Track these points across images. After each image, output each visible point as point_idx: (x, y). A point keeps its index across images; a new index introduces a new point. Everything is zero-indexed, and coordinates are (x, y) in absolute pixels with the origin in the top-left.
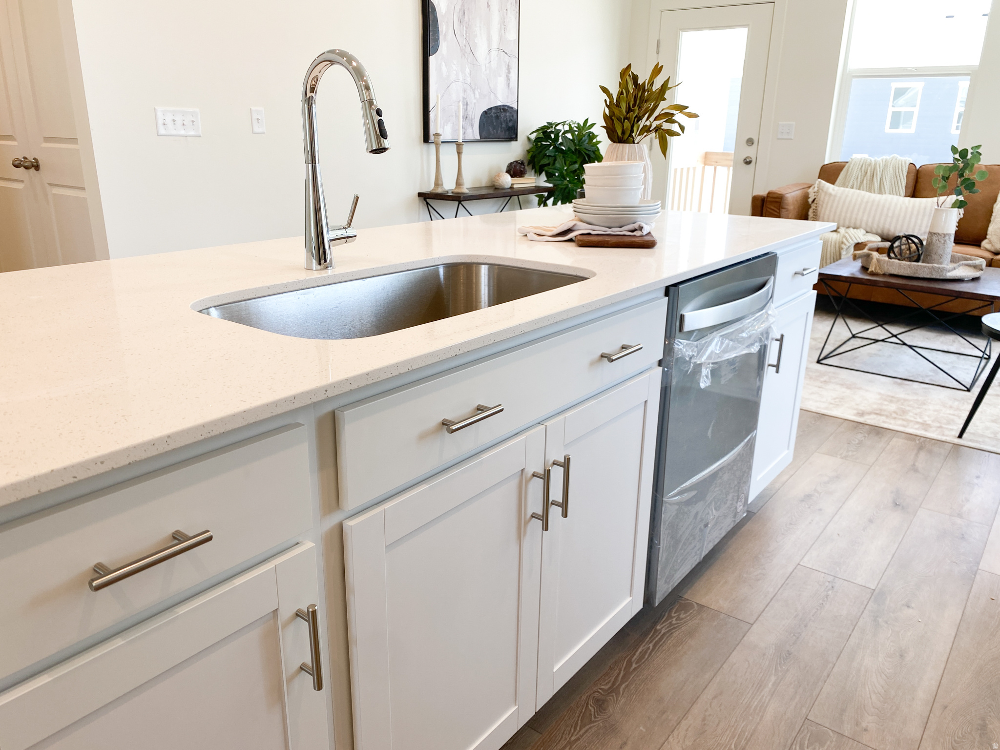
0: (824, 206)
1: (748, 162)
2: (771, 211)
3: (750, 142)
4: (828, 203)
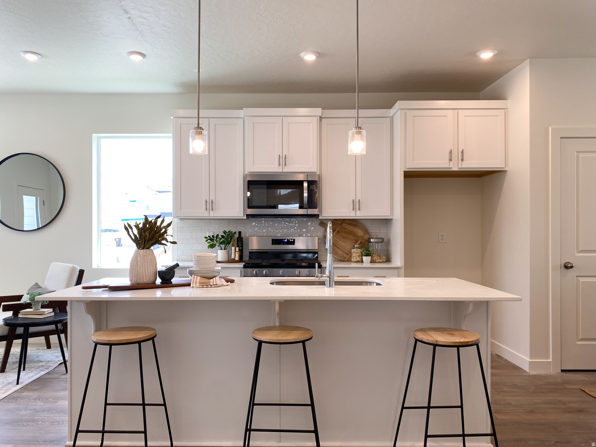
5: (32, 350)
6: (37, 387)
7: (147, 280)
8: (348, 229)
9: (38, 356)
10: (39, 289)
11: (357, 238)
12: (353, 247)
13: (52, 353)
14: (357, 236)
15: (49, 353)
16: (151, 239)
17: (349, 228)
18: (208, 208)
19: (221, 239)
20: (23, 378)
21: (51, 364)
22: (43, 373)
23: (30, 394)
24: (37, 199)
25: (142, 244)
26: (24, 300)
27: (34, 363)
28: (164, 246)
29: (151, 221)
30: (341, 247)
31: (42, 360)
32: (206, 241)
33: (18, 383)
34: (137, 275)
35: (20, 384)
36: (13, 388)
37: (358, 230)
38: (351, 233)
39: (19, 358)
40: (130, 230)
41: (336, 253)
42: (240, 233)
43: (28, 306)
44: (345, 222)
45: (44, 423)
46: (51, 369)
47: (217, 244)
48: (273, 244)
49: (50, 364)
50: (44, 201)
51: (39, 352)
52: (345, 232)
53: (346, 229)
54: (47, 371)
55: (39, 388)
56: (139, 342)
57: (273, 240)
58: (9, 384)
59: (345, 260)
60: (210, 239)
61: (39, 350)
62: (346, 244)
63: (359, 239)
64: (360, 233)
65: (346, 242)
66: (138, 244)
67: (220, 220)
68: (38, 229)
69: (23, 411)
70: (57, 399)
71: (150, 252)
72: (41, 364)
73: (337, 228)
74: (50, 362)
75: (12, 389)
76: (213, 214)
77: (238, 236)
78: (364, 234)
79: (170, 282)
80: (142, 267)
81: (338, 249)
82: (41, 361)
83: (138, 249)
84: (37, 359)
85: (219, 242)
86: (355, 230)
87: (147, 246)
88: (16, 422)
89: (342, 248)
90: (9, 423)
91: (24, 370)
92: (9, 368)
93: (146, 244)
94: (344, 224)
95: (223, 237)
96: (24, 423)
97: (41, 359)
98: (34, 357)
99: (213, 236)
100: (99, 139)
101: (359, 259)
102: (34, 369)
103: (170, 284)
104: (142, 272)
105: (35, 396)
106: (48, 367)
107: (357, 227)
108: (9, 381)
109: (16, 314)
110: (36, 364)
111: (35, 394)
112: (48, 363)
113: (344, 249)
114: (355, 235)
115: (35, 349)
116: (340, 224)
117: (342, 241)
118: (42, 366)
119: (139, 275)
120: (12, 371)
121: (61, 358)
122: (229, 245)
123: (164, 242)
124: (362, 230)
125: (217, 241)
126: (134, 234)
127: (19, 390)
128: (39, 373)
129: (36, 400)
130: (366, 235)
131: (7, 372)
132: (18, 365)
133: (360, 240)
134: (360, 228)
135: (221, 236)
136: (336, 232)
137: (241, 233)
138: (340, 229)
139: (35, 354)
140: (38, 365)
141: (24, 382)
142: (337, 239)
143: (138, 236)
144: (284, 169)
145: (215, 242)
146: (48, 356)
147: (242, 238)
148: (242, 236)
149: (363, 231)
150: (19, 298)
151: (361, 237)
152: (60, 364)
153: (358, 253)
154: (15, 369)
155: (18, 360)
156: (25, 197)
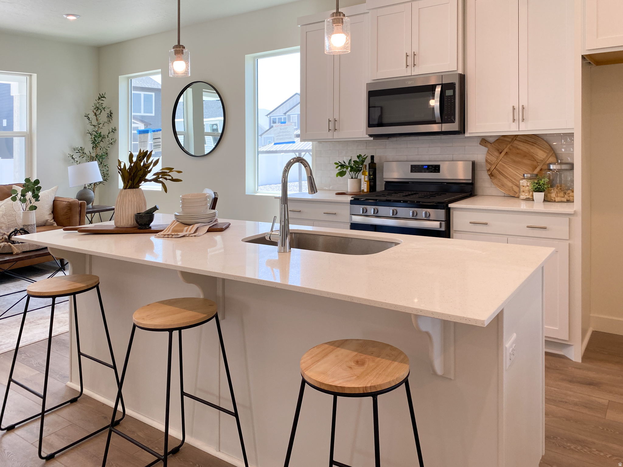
8: (521, 150)
11: (535, 163)
12: (523, 177)
14: (535, 160)
17: (524, 147)
30: (510, 176)
32: (336, 168)
37: (538, 150)
38: (526, 155)
41: (503, 185)
42: (372, 157)
44: (517, 139)
47: (348, 172)
48: (412, 171)
52: (518, 153)
53: (518, 149)
57: (412, 166)
59: (516, 196)
60: (341, 166)
62: (519, 172)
63: (539, 164)
64: (541, 154)
65: (518, 169)
73: (506, 148)
76: (337, 136)
77: (370, 162)
78: (547, 156)
81: (506, 179)
86: (532, 151)
89: (511, 178)
94: (516, 142)
100: (255, 59)
101: (529, 195)
107: (535, 145)
113: (515, 179)
114: (532, 158)
116: (510, 142)
117: (512, 167)
122: (360, 172)
124: (544, 150)
130: (550, 157)
133: (541, 166)
134: (541, 148)
135: (354, 161)
136: (503, 153)
137: (374, 158)
138: (510, 149)
142: (503, 164)
144: (414, 71)
145: (345, 168)
147: (375, 164)
148: (376, 161)
149: (545, 152)
151: (542, 161)
153: (528, 186)
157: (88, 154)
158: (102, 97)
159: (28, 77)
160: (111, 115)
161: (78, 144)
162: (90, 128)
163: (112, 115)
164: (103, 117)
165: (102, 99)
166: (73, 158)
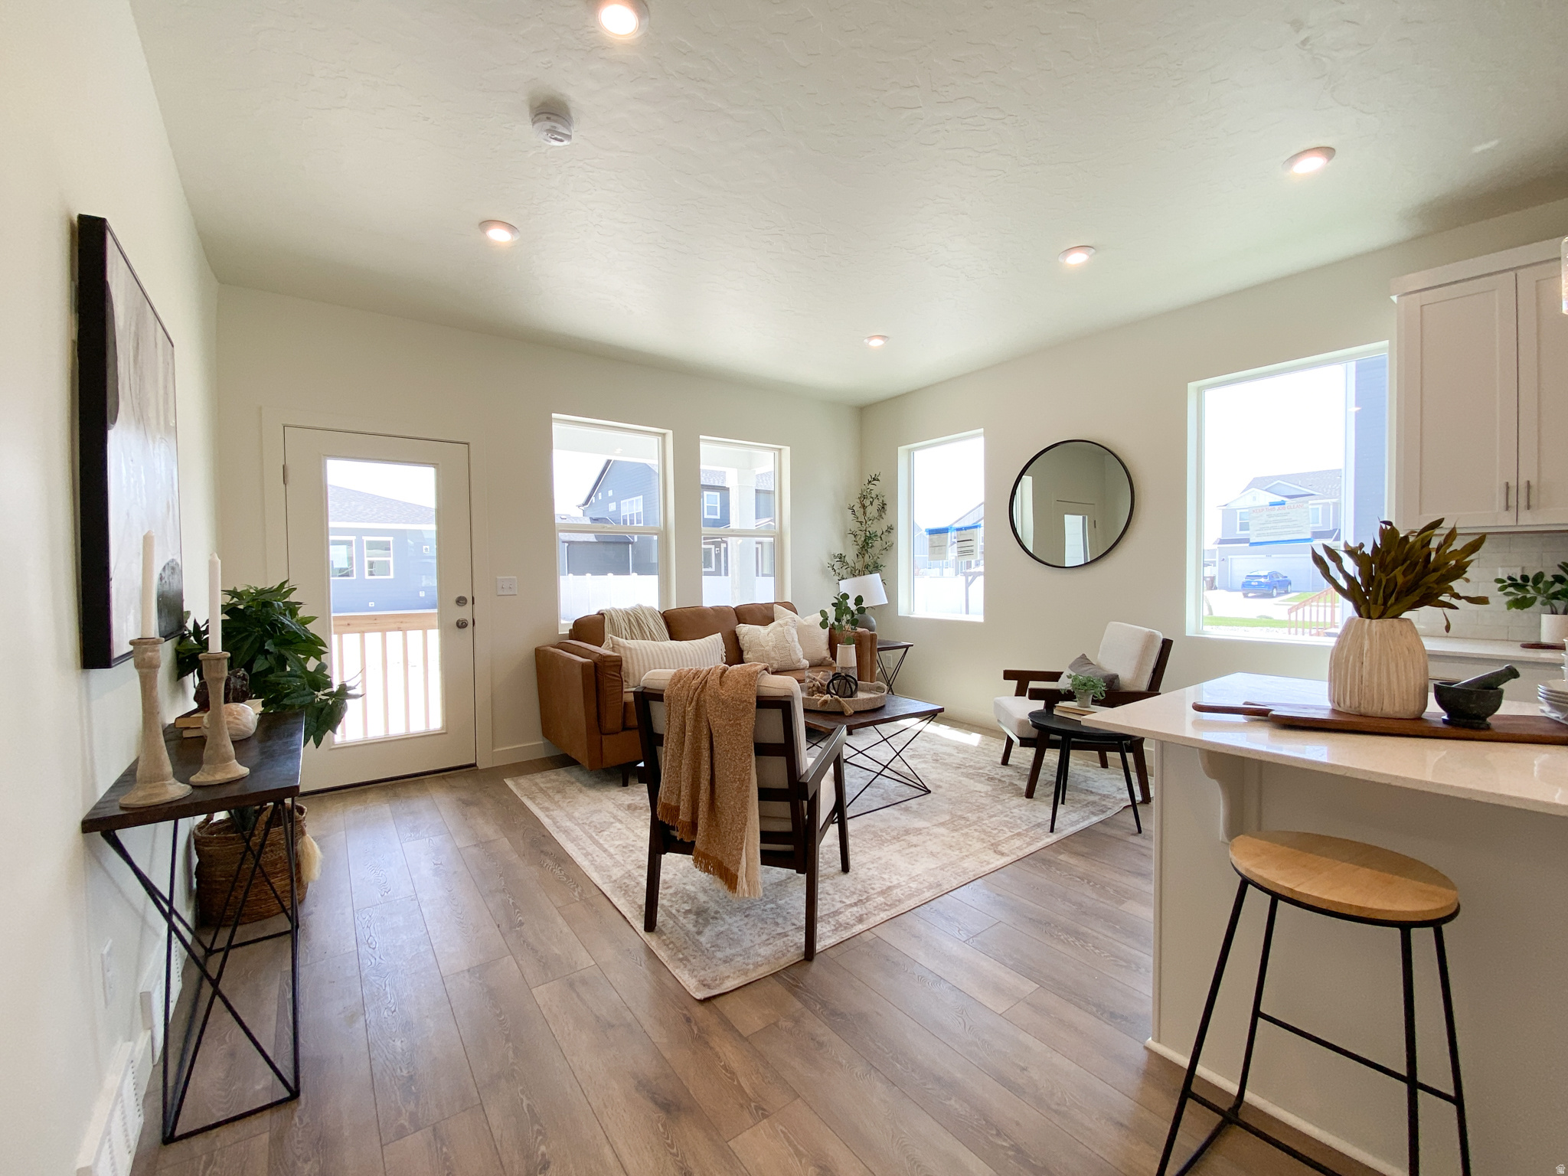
0: (630, 661)
1: (461, 625)
2: (610, 677)
3: (461, 601)
4: (632, 657)
5: (1076, 764)
6: (1085, 850)
7: (1397, 709)
9: (1086, 779)
10: (1088, 668)
13: (1110, 779)
15: (1105, 777)
16: (1409, 589)
18: (1513, 502)
19: (1553, 583)
20: (1061, 820)
21: (1109, 802)
22: (1095, 819)
23: (1073, 861)
24: (1084, 519)
25: (1376, 603)
26: (1063, 684)
27: (1080, 792)
28: (1446, 610)
29: (1406, 538)
31: (1093, 790)
32: (1501, 589)
33: (1052, 830)
34: (1360, 690)
35: (1056, 833)
36: (1044, 837)
39: (1056, 774)
40: (1332, 565)
43: (1069, 696)
45: (1097, 951)
46: (1109, 814)
47: (1540, 599)
49: (1107, 803)
50: (1095, 521)
51: (1088, 771)
54: (1102, 817)
55: (1087, 854)
56: (1406, 927)
58: (1039, 827)
60: (1515, 585)
61: (1088, 766)
66: (1360, 603)
67: (1544, 534)
68: (1086, 564)
69: (1059, 900)
70: (1123, 895)
71: (1405, 627)
72: (1091, 798)
74: (1108, 797)
75: (1043, 839)
76: (1529, 520)
79: (1483, 726)
80: (1379, 669)
82: (1092, 792)
83: (1361, 616)
84: (1083, 786)
85: (1545, 592)
87: (1390, 612)
88: (1045, 924)
90: (1034, 920)
91: (1063, 803)
92: (1041, 793)
93: (1391, 605)
95: (1558, 579)
96: (1060, 934)
97: (1092, 787)
98: (1081, 779)
99: (1525, 578)
100: (1200, 391)
102: (1079, 805)
103: (1483, 729)
104: (1379, 685)
105: (1082, 870)
106: (1104, 810)
108: (1040, 821)
109: (1050, 707)
110: (1083, 796)
111: (1079, 865)
112: (1104, 800)
115: (1081, 762)
118: (1093, 803)
119: (1367, 691)
120: (1045, 799)
121: (1127, 795)
123: (1445, 598)
125: (1538, 591)
126: (1347, 576)
127: (1054, 845)
128: (1088, 817)
129: (1084, 881)
131: (1036, 799)
132: (1053, 789)
135: (1553, 576)
139: (1081, 772)
140: (1086, 798)
141: (1062, 830)
143: (1359, 580)
145: (1532, 591)
146: (1103, 784)
150: (1055, 676)
152: (1125, 807)
154: (1048, 796)
155: (1055, 779)
156: (1067, 517)
157: (851, 564)
158: (874, 479)
159: (777, 453)
160: (883, 508)
161: (838, 550)
162: (854, 526)
163: (885, 506)
164: (872, 511)
165: (875, 482)
166: (833, 569)
